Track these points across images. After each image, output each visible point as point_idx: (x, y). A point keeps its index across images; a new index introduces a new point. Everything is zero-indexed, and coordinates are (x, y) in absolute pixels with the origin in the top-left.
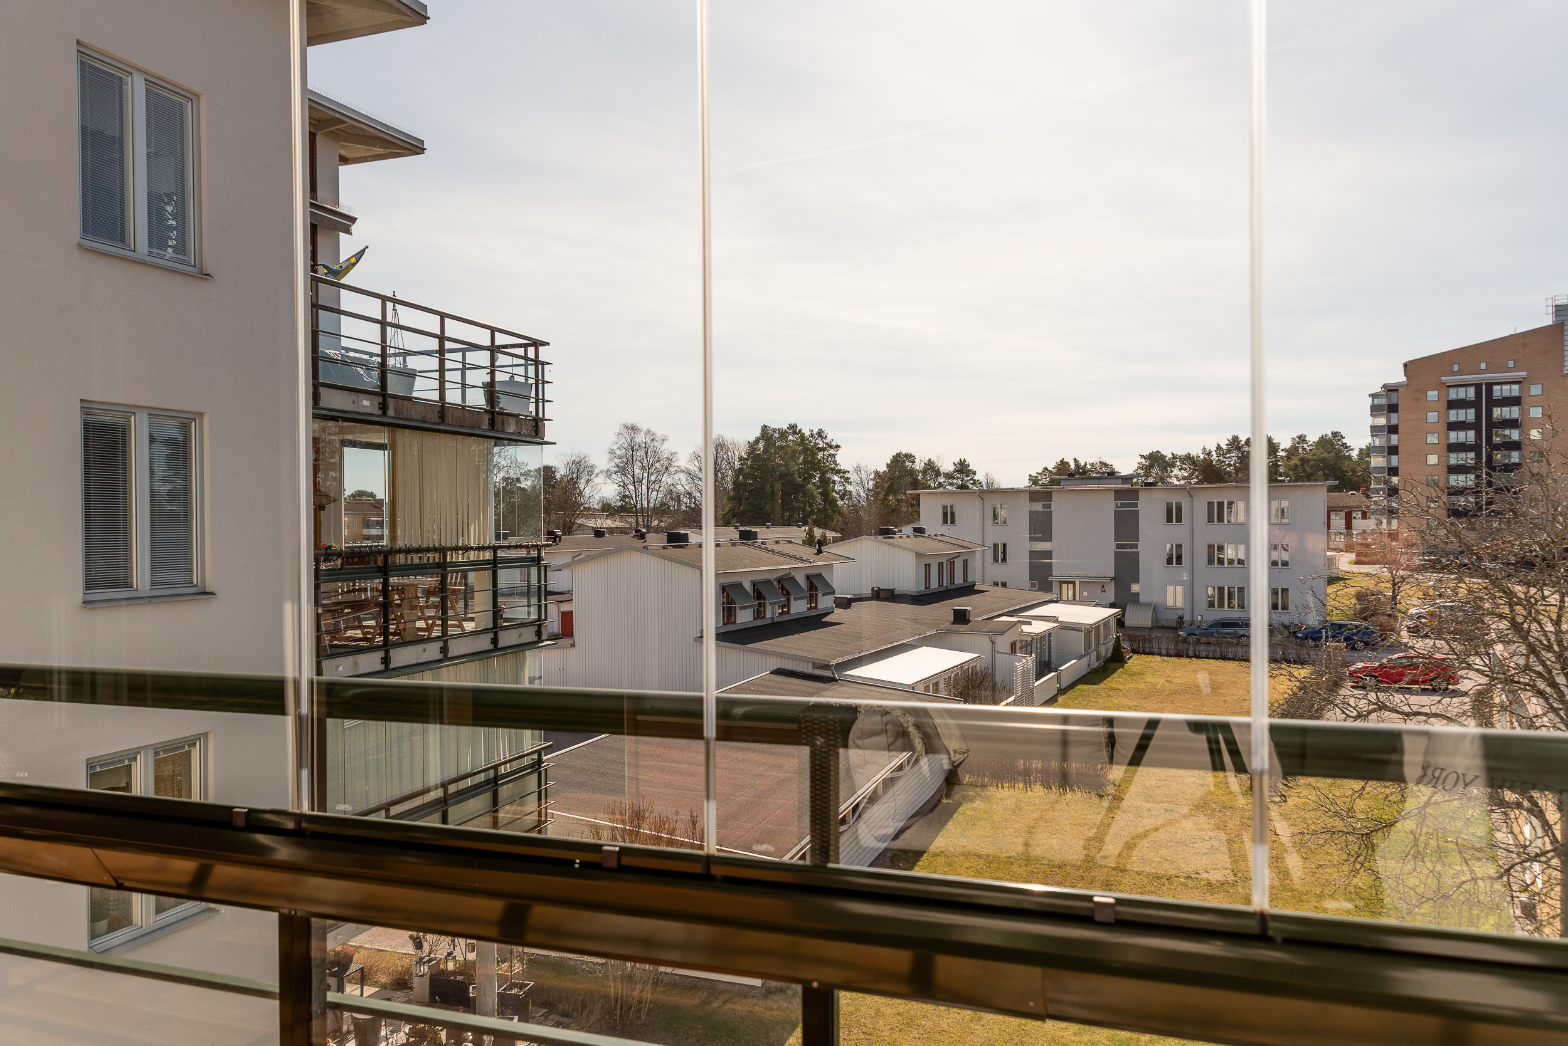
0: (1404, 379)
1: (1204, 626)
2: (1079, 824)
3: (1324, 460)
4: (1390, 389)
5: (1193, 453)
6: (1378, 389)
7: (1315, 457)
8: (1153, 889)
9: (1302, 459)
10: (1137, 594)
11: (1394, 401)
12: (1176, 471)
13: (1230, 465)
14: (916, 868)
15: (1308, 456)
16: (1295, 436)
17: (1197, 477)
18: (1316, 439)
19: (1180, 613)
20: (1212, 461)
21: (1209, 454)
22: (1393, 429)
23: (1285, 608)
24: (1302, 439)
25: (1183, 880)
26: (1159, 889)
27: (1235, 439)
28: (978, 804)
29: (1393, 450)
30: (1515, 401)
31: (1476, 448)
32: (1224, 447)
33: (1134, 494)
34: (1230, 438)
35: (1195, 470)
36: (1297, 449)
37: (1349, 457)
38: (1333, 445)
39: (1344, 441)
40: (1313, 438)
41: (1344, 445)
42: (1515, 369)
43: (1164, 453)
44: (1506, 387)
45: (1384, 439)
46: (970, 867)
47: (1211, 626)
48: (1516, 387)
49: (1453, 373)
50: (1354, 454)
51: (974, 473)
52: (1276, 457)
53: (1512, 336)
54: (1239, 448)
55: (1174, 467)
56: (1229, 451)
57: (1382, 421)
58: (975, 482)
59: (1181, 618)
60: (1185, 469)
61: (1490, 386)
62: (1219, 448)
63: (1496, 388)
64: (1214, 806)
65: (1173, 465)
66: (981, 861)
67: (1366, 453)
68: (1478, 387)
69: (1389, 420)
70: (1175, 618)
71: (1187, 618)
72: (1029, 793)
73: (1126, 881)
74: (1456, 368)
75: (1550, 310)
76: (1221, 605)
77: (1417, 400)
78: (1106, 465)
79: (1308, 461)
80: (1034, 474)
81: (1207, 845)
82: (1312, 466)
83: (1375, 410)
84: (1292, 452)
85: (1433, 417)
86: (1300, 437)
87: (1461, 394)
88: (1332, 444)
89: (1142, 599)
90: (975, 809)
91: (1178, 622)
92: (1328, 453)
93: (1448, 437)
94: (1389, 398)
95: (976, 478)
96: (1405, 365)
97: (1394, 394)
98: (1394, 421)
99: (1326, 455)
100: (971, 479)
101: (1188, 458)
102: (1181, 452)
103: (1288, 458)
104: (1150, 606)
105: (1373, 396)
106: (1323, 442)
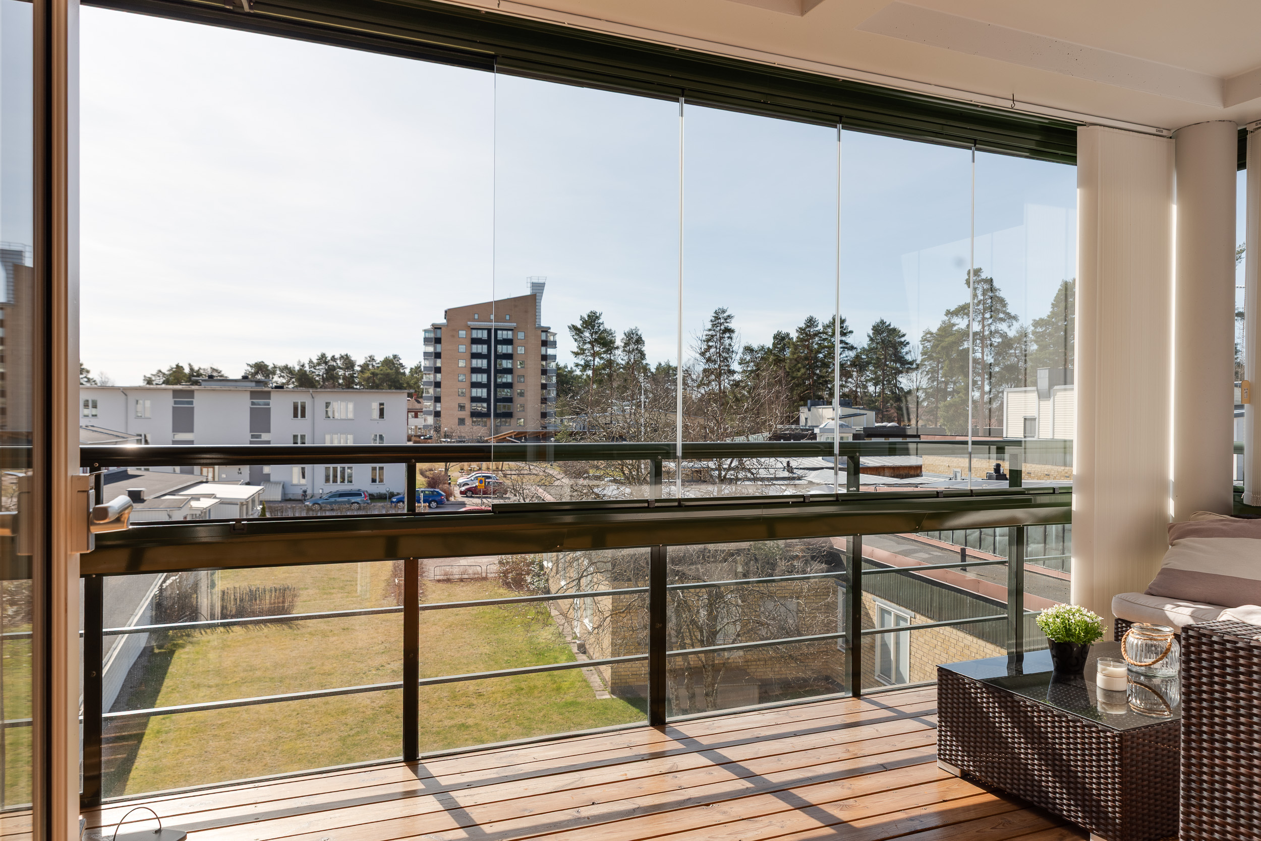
0: (445, 321)
1: (325, 497)
2: (282, 649)
3: (388, 374)
4: (436, 328)
5: (290, 365)
6: (429, 327)
7: (382, 372)
8: (356, 682)
9: (373, 373)
10: (269, 475)
11: (439, 336)
12: (276, 378)
13: (319, 375)
14: (156, 706)
15: (377, 371)
16: (367, 356)
17: (293, 383)
18: (382, 359)
19: (304, 488)
20: (305, 371)
21: (303, 366)
22: (438, 355)
23: (381, 481)
24: (372, 359)
25: (374, 672)
26: (361, 681)
27: (323, 356)
28: (188, 648)
29: (438, 370)
30: (508, 342)
31: (487, 371)
32: (315, 361)
33: (267, 395)
34: (320, 354)
35: (291, 378)
36: (368, 365)
37: (404, 374)
38: (394, 364)
39: (401, 361)
40: (379, 358)
41: (401, 364)
42: (509, 321)
43: (267, 363)
44: (505, 332)
45: (432, 362)
46: (205, 696)
47: (330, 497)
48: (510, 333)
49: (474, 320)
50: (407, 371)
51: (88, 372)
52: (353, 370)
53: (508, 299)
54: (326, 363)
55: (275, 374)
56: (319, 364)
57: (431, 349)
58: (89, 380)
59: (305, 492)
60: (283, 377)
61: (496, 330)
62: (311, 362)
63: (499, 332)
64: (377, 621)
65: (274, 373)
66: (213, 689)
67: (417, 370)
68: (489, 331)
69: (435, 348)
70: (301, 492)
71: (309, 492)
72: (232, 634)
73: (335, 681)
74: (476, 316)
75: (529, 285)
76: (335, 481)
77: (453, 336)
78: (216, 371)
79: (377, 374)
80: (149, 375)
81: (382, 647)
82: (380, 379)
83: (427, 341)
84: (365, 367)
85: (462, 348)
86: (370, 357)
87: (477, 334)
88: (392, 363)
89: (272, 479)
90: (188, 653)
91: (303, 495)
92: (391, 369)
93: (471, 363)
94: (435, 333)
95: (90, 376)
96: (446, 312)
97: (439, 331)
98: (439, 350)
99: (389, 371)
100: (86, 377)
101: (286, 369)
102: (281, 363)
103: (362, 372)
104: (280, 483)
105: (426, 331)
106: (388, 362)
